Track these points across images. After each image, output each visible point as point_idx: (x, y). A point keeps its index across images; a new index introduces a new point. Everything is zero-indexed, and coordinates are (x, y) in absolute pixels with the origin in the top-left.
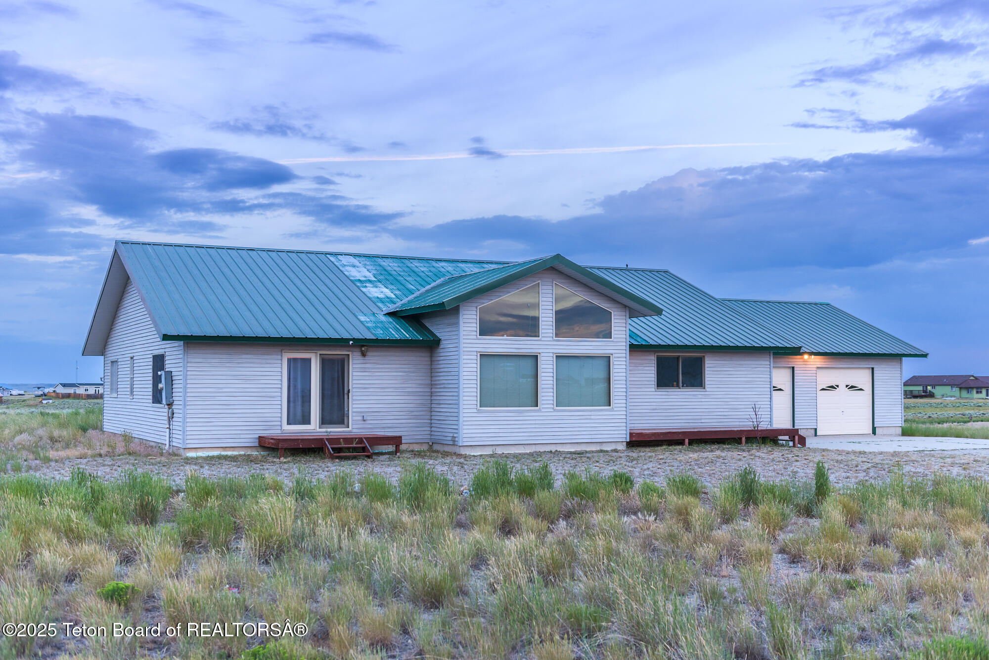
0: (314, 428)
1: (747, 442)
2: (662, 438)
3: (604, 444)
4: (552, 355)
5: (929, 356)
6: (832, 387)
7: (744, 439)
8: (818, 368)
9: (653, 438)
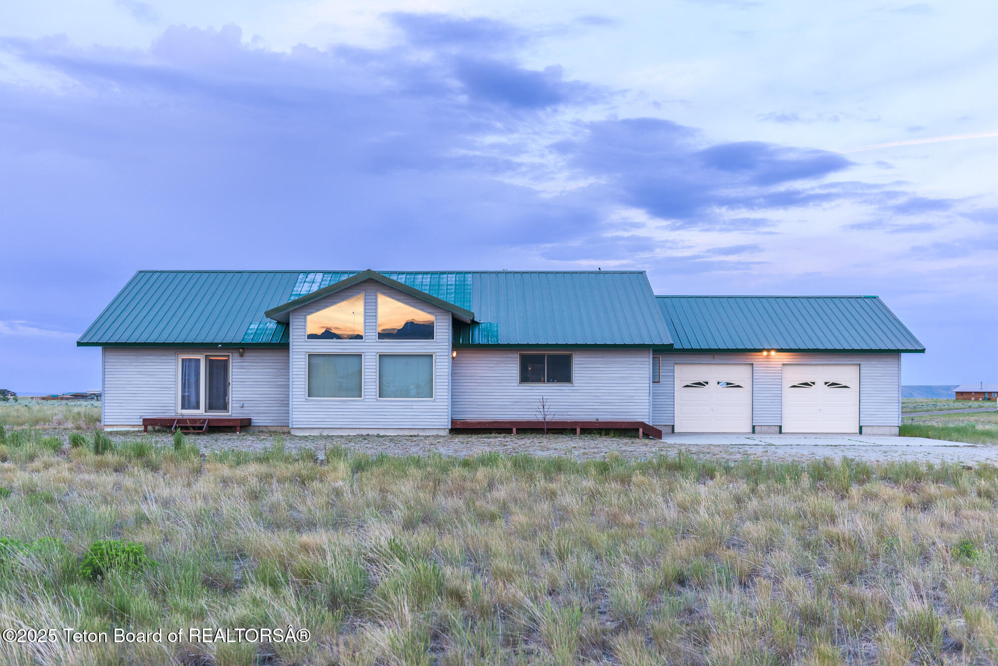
0: (201, 413)
1: (581, 433)
2: (487, 426)
3: (426, 431)
4: (374, 354)
5: (926, 351)
6: (806, 384)
7: (578, 430)
8: (783, 364)
9: (478, 427)
